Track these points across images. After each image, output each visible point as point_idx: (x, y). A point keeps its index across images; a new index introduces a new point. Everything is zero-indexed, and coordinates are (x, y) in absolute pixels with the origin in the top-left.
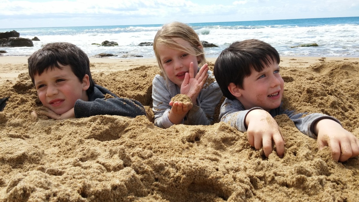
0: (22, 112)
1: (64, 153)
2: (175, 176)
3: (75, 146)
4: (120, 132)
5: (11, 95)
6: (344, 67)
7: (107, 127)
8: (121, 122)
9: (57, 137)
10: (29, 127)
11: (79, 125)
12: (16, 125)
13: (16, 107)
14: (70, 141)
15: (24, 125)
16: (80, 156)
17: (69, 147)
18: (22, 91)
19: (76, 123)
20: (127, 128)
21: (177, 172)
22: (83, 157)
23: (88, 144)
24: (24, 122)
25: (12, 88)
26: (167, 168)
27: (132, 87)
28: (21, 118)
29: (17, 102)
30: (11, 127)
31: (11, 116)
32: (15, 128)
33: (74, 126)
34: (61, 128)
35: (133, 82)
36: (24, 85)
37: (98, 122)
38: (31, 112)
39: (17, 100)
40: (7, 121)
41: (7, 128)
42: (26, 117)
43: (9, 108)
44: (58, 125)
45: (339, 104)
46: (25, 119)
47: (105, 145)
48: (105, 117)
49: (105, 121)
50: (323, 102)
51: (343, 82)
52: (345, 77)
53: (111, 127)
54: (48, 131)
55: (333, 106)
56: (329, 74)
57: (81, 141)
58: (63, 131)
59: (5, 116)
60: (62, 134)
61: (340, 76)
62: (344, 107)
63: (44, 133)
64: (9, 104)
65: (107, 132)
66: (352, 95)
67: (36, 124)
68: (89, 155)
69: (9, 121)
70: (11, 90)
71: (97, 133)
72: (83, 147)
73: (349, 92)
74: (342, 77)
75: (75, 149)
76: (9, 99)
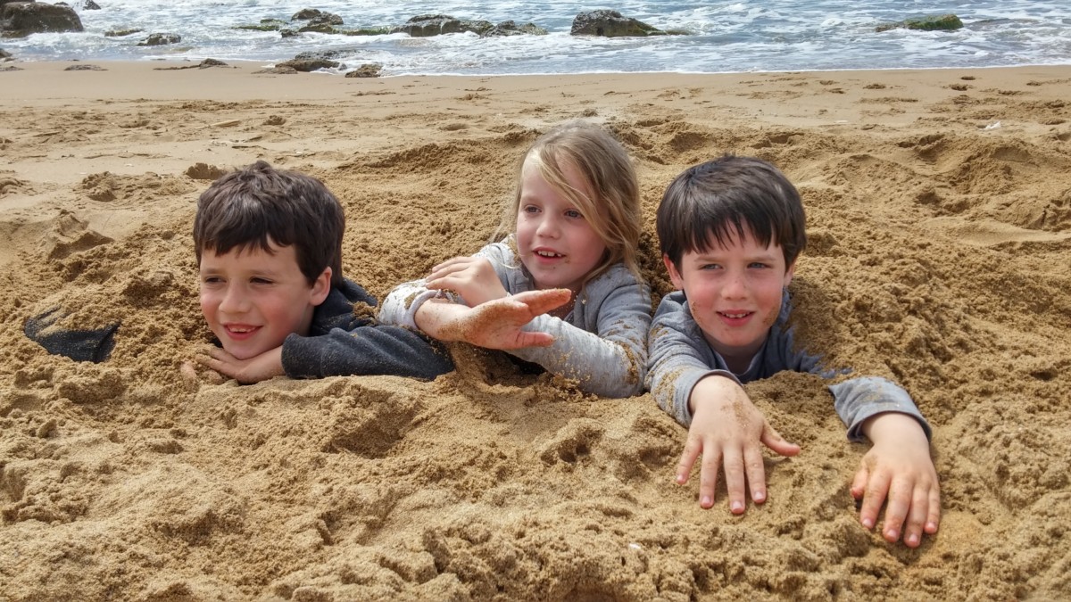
0: (157, 365)
1: (283, 488)
2: (538, 579)
3: (305, 472)
4: (401, 424)
5: (122, 316)
6: (1003, 151)
7: (370, 414)
8: (402, 401)
9: (255, 437)
10: (181, 405)
11: (301, 401)
12: (147, 401)
13: (140, 351)
14: (292, 457)
15: (168, 401)
16: (325, 507)
17: (290, 473)
18: (145, 300)
19: (294, 396)
20: (418, 417)
21: (541, 569)
22: (333, 509)
23: (336, 468)
24: (166, 392)
25: (123, 297)
26: (521, 564)
27: (412, 265)
28: (159, 382)
29: (142, 335)
30: (137, 406)
31: (133, 376)
32: (148, 408)
33: (290, 405)
34: (259, 409)
35: (413, 250)
36: (147, 283)
37: (349, 402)
38: (179, 364)
39: (139, 331)
40: (124, 389)
41: (128, 407)
42: (170, 379)
43: (123, 353)
44: (250, 403)
45: (932, 339)
46: (169, 385)
47: (376, 474)
48: (365, 390)
49: (364, 397)
50: (889, 340)
51: (990, 207)
52: (1003, 183)
53: (381, 415)
54: (230, 420)
55: (913, 349)
56: (959, 170)
57: (318, 461)
58: (267, 420)
59: (119, 379)
60: (265, 430)
61: (989, 180)
62: (943, 348)
63: (221, 424)
64: (122, 344)
65: (371, 427)
66: (988, 283)
67: (196, 399)
68: (344, 503)
69: (131, 391)
70: (121, 302)
71: (349, 429)
72: (325, 479)
73: (980, 275)
74: (993, 181)
75: (305, 479)
76: (121, 328)
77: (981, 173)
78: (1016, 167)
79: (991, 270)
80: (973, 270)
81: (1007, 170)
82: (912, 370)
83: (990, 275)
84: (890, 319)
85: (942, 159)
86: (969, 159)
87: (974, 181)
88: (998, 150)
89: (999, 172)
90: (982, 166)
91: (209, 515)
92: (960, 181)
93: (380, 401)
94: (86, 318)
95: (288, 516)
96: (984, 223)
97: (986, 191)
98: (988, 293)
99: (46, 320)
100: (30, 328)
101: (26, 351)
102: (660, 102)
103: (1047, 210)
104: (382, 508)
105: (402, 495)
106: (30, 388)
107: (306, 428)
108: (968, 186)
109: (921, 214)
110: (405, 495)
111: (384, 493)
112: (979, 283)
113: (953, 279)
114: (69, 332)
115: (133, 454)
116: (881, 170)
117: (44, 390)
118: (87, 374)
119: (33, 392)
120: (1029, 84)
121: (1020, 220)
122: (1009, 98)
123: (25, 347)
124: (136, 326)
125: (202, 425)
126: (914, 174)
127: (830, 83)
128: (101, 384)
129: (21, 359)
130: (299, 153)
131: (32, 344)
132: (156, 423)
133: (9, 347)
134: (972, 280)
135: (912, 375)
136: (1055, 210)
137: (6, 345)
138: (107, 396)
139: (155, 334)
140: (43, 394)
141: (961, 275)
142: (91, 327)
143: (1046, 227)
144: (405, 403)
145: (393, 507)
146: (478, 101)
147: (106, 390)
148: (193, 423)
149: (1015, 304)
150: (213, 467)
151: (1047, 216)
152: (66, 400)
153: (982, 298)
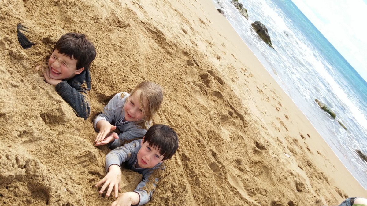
0: (33, 61)
1: (26, 115)
2: (39, 182)
3: (33, 116)
4: (61, 122)
5: (38, 43)
6: (266, 167)
7: (58, 114)
8: (66, 118)
9: (34, 97)
10: (29, 74)
11: (50, 97)
12: (24, 67)
13: (33, 54)
14: (34, 110)
15: (28, 71)
16: (27, 129)
17: (30, 113)
18: (46, 42)
19: (50, 95)
20: (65, 124)
21: (42, 181)
22: (27, 131)
23: (38, 122)
24: (29, 69)
26: (39, 177)
28: (30, 65)
29: (37, 51)
30: (21, 66)
31: (27, 59)
32: (23, 68)
33: (48, 96)
34: (41, 91)
36: (50, 40)
37: (57, 108)
38: (37, 65)
39: (38, 50)
40: (22, 60)
41: (19, 64)
42: (33, 67)
43: (30, 52)
45: (169, 199)
46: (31, 68)
47: (43, 130)
48: (61, 109)
49: (60, 110)
50: (159, 193)
51: (244, 177)
52: (257, 174)
53: (59, 117)
54: (34, 88)
55: (162, 198)
56: (255, 161)
57: (36, 117)
58: (40, 95)
59: (23, 57)
60: (37, 97)
61: (256, 170)
62: (169, 203)
63: (32, 86)
64: (32, 49)
65: (55, 117)
66: (205, 196)
67: (33, 76)
68: (30, 131)
69: (23, 61)
70: (41, 40)
71: (51, 113)
72: (34, 122)
73: (206, 193)
74: (256, 171)
75: (31, 118)
76: (35, 45)
77: (258, 167)
78: (264, 173)
79: (209, 194)
80: (206, 191)
81: (262, 172)
82: (157, 202)
83: (208, 195)
84: (165, 190)
85: (256, 155)
86: (259, 162)
87: (254, 167)
88: (265, 166)
89: (260, 171)
90: (259, 166)
91: (4, 114)
92: (253, 164)
93: (62, 114)
94: (30, 37)
95: (19, 124)
96: (239, 179)
97: (253, 171)
98: (203, 197)
99: (24, 28)
100: (19, 26)
101: (13, 31)
102: (238, 71)
103: (252, 189)
104: (36, 139)
105: (42, 140)
106: (6, 42)
107: (43, 106)
108: (253, 166)
109: (233, 164)
110: (43, 140)
111: (39, 137)
112: (204, 194)
113: (200, 189)
114: (24, 36)
115: (7, 82)
116: (242, 145)
117: (8, 45)
118: (18, 51)
119: (5, 43)
120: (317, 151)
121: (245, 186)
122: (306, 150)
123: (14, 29)
124: (38, 48)
125: (28, 82)
126: (246, 153)
127: (280, 105)
128: (19, 55)
129: (11, 31)
130: (140, 4)
131: (16, 30)
132: (21, 73)
133: (11, 26)
134: (204, 192)
135: (156, 203)
136: (254, 191)
137: (11, 25)
138: (17, 59)
139: (40, 54)
140: (7, 46)
141: (203, 189)
142: (29, 40)
143: (248, 192)
144: (66, 119)
145: (38, 140)
146: (203, 25)
147: (18, 57)
148: (28, 80)
149: (206, 204)
150: (19, 97)
151: (251, 190)
152: (9, 53)
153: (201, 197)
